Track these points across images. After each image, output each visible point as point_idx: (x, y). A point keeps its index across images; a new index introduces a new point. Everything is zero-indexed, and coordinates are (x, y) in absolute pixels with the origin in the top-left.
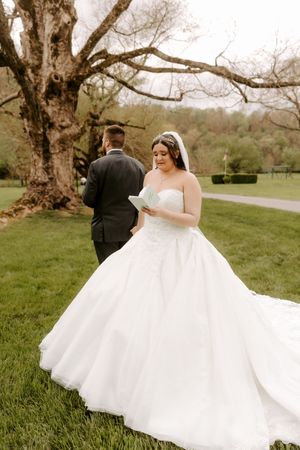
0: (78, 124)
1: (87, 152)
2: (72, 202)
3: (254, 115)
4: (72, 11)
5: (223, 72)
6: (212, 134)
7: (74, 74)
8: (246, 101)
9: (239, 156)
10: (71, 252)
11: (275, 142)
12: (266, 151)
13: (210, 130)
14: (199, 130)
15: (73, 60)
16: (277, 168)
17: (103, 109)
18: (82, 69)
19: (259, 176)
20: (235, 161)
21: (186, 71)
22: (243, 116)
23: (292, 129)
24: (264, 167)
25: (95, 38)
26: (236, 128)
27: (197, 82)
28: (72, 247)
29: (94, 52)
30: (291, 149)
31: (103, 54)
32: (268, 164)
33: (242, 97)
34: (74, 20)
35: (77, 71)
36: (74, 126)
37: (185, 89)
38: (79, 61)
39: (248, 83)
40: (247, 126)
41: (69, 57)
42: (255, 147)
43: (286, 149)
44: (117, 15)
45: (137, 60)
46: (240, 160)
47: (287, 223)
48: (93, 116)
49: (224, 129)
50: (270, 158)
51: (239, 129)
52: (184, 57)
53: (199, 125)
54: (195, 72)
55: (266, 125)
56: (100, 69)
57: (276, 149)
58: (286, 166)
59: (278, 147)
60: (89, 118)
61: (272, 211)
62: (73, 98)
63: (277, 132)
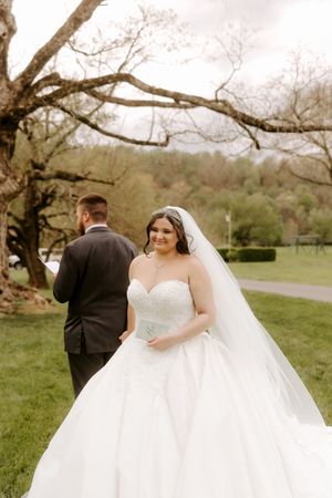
0: (15, 178)
1: (22, 217)
2: (5, 295)
3: (266, 163)
4: (9, 19)
5: (227, 109)
6: (207, 189)
7: (10, 107)
8: (258, 147)
9: (249, 221)
10: (13, 372)
11: (297, 201)
12: (286, 214)
13: (204, 183)
14: (189, 183)
15: (10, 87)
16: (303, 239)
17: (51, 155)
18: (23, 100)
19: (279, 250)
20: (242, 228)
21: (172, 106)
22: (250, 164)
23: (320, 184)
24: (284, 239)
25: (42, 57)
26: (242, 181)
27: (189, 120)
28: (13, 364)
29: (39, 77)
30: (320, 212)
31: (53, 79)
32: (290, 231)
33: (251, 141)
34: (12, 31)
35: (16, 102)
36: (9, 181)
37: (172, 130)
38: (19, 88)
39: (261, 125)
40: (257, 177)
41: (4, 82)
42: (270, 209)
43: (313, 212)
44: (76, 28)
45: (105, 89)
46: (250, 227)
47: (323, 320)
48: (35, 166)
49: (225, 182)
50: (292, 223)
51: (246, 182)
52: (172, 89)
53: (188, 176)
54: (185, 107)
55: (284, 176)
56: (49, 100)
57: (299, 211)
58: (316, 236)
59: (302, 207)
60: (30, 167)
61: (302, 302)
62: (8, 140)
63: (301, 187)
